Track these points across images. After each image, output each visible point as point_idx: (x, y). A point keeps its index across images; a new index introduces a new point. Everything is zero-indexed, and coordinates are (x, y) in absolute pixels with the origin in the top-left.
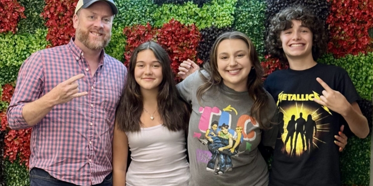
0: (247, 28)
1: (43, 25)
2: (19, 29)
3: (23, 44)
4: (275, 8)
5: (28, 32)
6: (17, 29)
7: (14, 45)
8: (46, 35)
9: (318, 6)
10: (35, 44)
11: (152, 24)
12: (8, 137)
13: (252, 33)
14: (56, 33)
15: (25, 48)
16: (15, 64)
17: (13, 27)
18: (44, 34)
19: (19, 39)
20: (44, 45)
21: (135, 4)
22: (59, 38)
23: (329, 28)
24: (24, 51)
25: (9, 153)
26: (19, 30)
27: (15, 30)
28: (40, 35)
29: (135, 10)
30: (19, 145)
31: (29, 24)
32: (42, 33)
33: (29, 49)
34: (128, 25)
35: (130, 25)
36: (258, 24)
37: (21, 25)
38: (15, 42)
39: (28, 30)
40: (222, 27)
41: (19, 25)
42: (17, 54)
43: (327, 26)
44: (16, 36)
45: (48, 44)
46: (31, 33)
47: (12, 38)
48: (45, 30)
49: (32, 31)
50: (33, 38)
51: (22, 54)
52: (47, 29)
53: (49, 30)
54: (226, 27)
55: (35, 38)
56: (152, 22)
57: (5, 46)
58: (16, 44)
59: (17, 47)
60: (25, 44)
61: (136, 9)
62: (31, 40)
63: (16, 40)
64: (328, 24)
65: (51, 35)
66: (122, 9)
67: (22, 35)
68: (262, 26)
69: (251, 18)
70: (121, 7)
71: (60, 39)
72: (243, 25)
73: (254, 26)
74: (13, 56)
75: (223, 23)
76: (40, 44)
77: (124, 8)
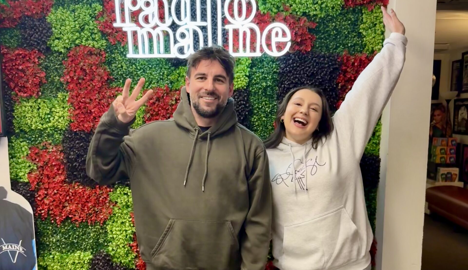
0: (260, 88)
1: (65, 89)
2: (42, 93)
3: (46, 108)
4: (288, 69)
5: (51, 96)
6: (40, 93)
7: (38, 109)
8: (67, 99)
9: (329, 65)
10: (58, 108)
11: (170, 87)
12: (39, 196)
13: (266, 94)
14: (77, 97)
15: (48, 112)
16: (39, 128)
17: (36, 91)
18: (65, 98)
19: (42, 103)
20: (67, 109)
21: (153, 67)
22: (80, 101)
23: (340, 87)
24: (48, 114)
25: (40, 210)
26: (42, 95)
27: (38, 94)
28: (62, 99)
29: (153, 73)
30: (49, 204)
31: (51, 89)
32: (64, 97)
33: (52, 112)
34: (147, 87)
35: (149, 87)
36: (271, 84)
37: (44, 89)
38: (38, 106)
39: (51, 94)
40: (238, 89)
41: (42, 89)
42: (41, 117)
43: (337, 85)
44: (39, 101)
45: (70, 107)
46: (54, 97)
47: (35, 102)
48: (66, 94)
49: (54, 95)
50: (56, 102)
51: (46, 117)
52: (68, 93)
53: (70, 93)
54: (241, 88)
55: (58, 102)
56: (170, 84)
57: (29, 110)
58: (40, 108)
59: (40, 110)
60: (48, 108)
61: (154, 71)
62: (54, 104)
63: (40, 104)
64: (339, 83)
65: (72, 98)
66: (140, 72)
67: (45, 99)
68: (275, 86)
69: (264, 79)
70: (140, 70)
71: (82, 103)
72: (257, 86)
73: (267, 87)
74: (38, 119)
75: (238, 84)
76: (63, 107)
77: (142, 70)
